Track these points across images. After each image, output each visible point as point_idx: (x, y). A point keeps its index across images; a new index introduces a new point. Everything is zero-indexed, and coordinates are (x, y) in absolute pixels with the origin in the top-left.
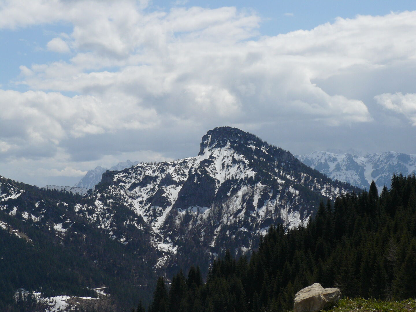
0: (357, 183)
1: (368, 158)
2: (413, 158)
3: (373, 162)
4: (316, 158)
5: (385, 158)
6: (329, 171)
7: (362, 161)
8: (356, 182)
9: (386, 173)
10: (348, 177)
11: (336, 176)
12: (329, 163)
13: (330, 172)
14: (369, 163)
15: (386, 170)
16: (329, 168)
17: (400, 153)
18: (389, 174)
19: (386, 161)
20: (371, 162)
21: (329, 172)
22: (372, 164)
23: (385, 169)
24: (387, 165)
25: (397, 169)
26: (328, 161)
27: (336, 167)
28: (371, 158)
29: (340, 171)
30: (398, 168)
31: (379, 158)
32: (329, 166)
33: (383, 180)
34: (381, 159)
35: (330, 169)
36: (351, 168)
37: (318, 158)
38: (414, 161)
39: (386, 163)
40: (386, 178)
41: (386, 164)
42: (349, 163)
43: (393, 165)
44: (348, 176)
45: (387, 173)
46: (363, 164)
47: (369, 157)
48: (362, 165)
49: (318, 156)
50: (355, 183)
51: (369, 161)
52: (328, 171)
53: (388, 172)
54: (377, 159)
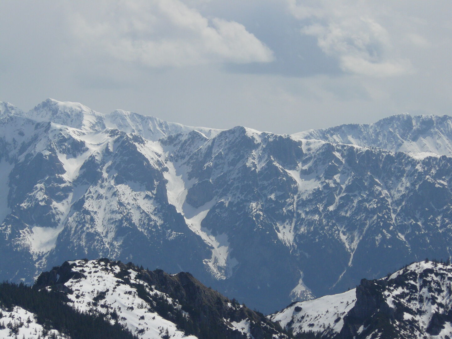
0: (152, 223)
1: (175, 145)
2: (311, 152)
3: (191, 158)
4: (14, 139)
5: (229, 149)
6: (64, 182)
7: (157, 154)
8: (150, 220)
9: (235, 195)
10: (126, 202)
11: (87, 199)
12: (62, 158)
13: (68, 184)
14: (176, 161)
15: (232, 184)
16: (64, 172)
17: (276, 136)
18: (242, 197)
19: (231, 156)
20: (183, 157)
21: (63, 185)
22: (188, 163)
23: (229, 183)
24: (237, 171)
25: (266, 183)
26: (57, 151)
27: (85, 170)
28: (182, 146)
29: (100, 182)
30: (269, 182)
31: (210, 148)
32: (64, 167)
33: (225, 215)
34: (216, 151)
35: (65, 177)
36: (132, 174)
37: (20, 140)
38: (316, 161)
39: (233, 163)
40: (234, 209)
41: (231, 168)
42: (126, 158)
43: (255, 170)
44: (123, 200)
45: (238, 195)
46: (159, 163)
47: (177, 141)
48: (157, 167)
49: (22, 134)
50: (146, 221)
51: (177, 156)
52: (62, 181)
53: (241, 193)
54: (204, 151)
